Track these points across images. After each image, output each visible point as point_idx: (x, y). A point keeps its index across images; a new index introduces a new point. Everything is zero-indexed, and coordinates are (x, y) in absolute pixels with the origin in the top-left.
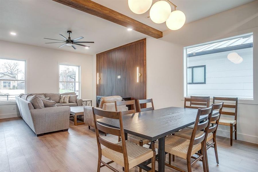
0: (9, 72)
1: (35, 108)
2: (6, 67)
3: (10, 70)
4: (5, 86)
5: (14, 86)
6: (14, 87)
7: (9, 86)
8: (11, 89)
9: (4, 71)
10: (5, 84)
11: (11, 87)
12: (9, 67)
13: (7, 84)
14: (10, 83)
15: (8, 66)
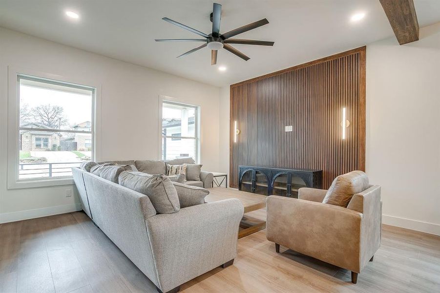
0: (45, 122)
1: (158, 213)
2: (41, 115)
3: (47, 120)
4: (38, 146)
5: (54, 146)
6: (54, 148)
7: (46, 145)
8: (49, 150)
9: (36, 121)
10: (38, 142)
11: (50, 147)
12: (46, 115)
13: (42, 143)
14: (46, 140)
15: (43, 113)
